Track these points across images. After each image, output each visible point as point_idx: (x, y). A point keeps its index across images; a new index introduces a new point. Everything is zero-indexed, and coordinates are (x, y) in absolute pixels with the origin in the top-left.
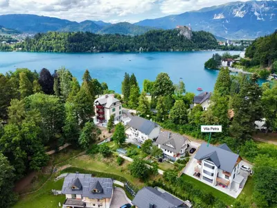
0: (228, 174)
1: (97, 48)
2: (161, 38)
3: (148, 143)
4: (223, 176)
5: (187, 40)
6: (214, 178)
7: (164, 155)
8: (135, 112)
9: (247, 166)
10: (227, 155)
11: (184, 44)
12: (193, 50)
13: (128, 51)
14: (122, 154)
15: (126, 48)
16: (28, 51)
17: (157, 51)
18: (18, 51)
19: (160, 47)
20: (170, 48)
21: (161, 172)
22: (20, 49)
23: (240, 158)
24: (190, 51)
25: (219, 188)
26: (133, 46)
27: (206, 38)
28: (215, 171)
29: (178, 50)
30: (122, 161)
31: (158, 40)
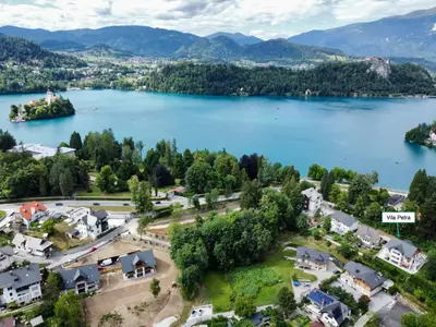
0: (409, 259)
1: (245, 91)
2: (340, 76)
3: (350, 233)
4: (405, 261)
5: (382, 79)
6: (399, 261)
7: (362, 243)
8: (333, 205)
9: (425, 257)
10: (410, 248)
11: (375, 86)
12: (391, 96)
13: (288, 94)
14: (329, 238)
15: (286, 91)
16: (155, 92)
17: (333, 96)
18: (142, 90)
19: (338, 90)
20: (353, 91)
21: (361, 254)
22: (144, 87)
23: (419, 251)
24: (385, 97)
25: (403, 268)
26: (296, 88)
27: (414, 75)
28: (400, 257)
29: (365, 95)
30: (329, 244)
31: (336, 78)
